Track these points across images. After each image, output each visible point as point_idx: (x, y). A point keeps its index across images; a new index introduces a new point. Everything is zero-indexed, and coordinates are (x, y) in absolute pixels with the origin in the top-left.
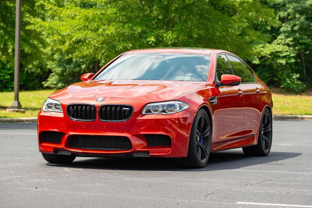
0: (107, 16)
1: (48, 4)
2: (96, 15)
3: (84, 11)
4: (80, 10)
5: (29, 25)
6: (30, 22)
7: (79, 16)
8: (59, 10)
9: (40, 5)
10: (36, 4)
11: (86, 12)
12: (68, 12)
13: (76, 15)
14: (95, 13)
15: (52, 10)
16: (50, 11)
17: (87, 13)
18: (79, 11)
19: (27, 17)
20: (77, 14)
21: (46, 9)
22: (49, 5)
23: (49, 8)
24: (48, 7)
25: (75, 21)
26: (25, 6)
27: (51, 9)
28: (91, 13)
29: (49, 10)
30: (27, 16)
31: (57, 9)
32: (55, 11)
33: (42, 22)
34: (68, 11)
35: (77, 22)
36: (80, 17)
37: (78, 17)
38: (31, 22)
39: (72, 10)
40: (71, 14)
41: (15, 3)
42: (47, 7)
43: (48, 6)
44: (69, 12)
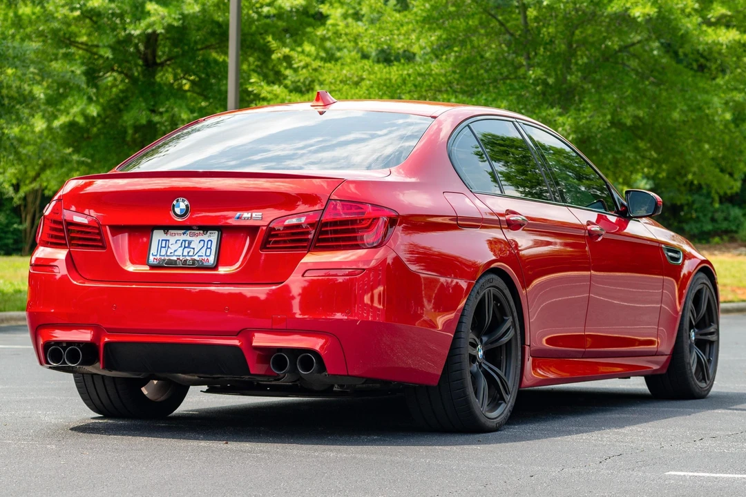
0: (432, 79)
1: (301, 55)
2: (407, 76)
3: (380, 68)
4: (370, 67)
5: (257, 102)
6: (260, 95)
7: (369, 80)
8: (324, 67)
9: (282, 58)
10: (274, 56)
11: (384, 70)
12: (345, 72)
13: (362, 79)
14: (405, 72)
15: (309, 68)
16: (304, 71)
17: (386, 73)
18: (370, 69)
19: (252, 83)
20: (364, 77)
21: (295, 66)
22: (302, 57)
23: (302, 64)
24: (301, 61)
25: (359, 91)
26: (251, 59)
27: (306, 66)
28: (397, 72)
29: (304, 67)
30: (252, 80)
31: (320, 66)
32: (315, 70)
33: (286, 95)
34: (343, 69)
35: (364, 93)
36: (371, 82)
37: (368, 82)
38: (262, 95)
39: (353, 67)
40: (351, 76)
41: (226, 53)
42: (297, 60)
43: (300, 58)
44: (347, 71)
